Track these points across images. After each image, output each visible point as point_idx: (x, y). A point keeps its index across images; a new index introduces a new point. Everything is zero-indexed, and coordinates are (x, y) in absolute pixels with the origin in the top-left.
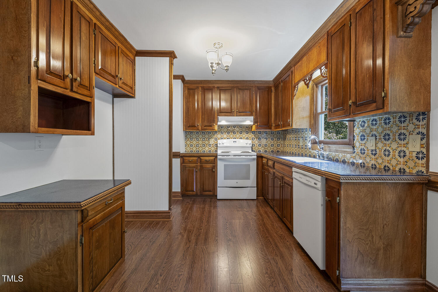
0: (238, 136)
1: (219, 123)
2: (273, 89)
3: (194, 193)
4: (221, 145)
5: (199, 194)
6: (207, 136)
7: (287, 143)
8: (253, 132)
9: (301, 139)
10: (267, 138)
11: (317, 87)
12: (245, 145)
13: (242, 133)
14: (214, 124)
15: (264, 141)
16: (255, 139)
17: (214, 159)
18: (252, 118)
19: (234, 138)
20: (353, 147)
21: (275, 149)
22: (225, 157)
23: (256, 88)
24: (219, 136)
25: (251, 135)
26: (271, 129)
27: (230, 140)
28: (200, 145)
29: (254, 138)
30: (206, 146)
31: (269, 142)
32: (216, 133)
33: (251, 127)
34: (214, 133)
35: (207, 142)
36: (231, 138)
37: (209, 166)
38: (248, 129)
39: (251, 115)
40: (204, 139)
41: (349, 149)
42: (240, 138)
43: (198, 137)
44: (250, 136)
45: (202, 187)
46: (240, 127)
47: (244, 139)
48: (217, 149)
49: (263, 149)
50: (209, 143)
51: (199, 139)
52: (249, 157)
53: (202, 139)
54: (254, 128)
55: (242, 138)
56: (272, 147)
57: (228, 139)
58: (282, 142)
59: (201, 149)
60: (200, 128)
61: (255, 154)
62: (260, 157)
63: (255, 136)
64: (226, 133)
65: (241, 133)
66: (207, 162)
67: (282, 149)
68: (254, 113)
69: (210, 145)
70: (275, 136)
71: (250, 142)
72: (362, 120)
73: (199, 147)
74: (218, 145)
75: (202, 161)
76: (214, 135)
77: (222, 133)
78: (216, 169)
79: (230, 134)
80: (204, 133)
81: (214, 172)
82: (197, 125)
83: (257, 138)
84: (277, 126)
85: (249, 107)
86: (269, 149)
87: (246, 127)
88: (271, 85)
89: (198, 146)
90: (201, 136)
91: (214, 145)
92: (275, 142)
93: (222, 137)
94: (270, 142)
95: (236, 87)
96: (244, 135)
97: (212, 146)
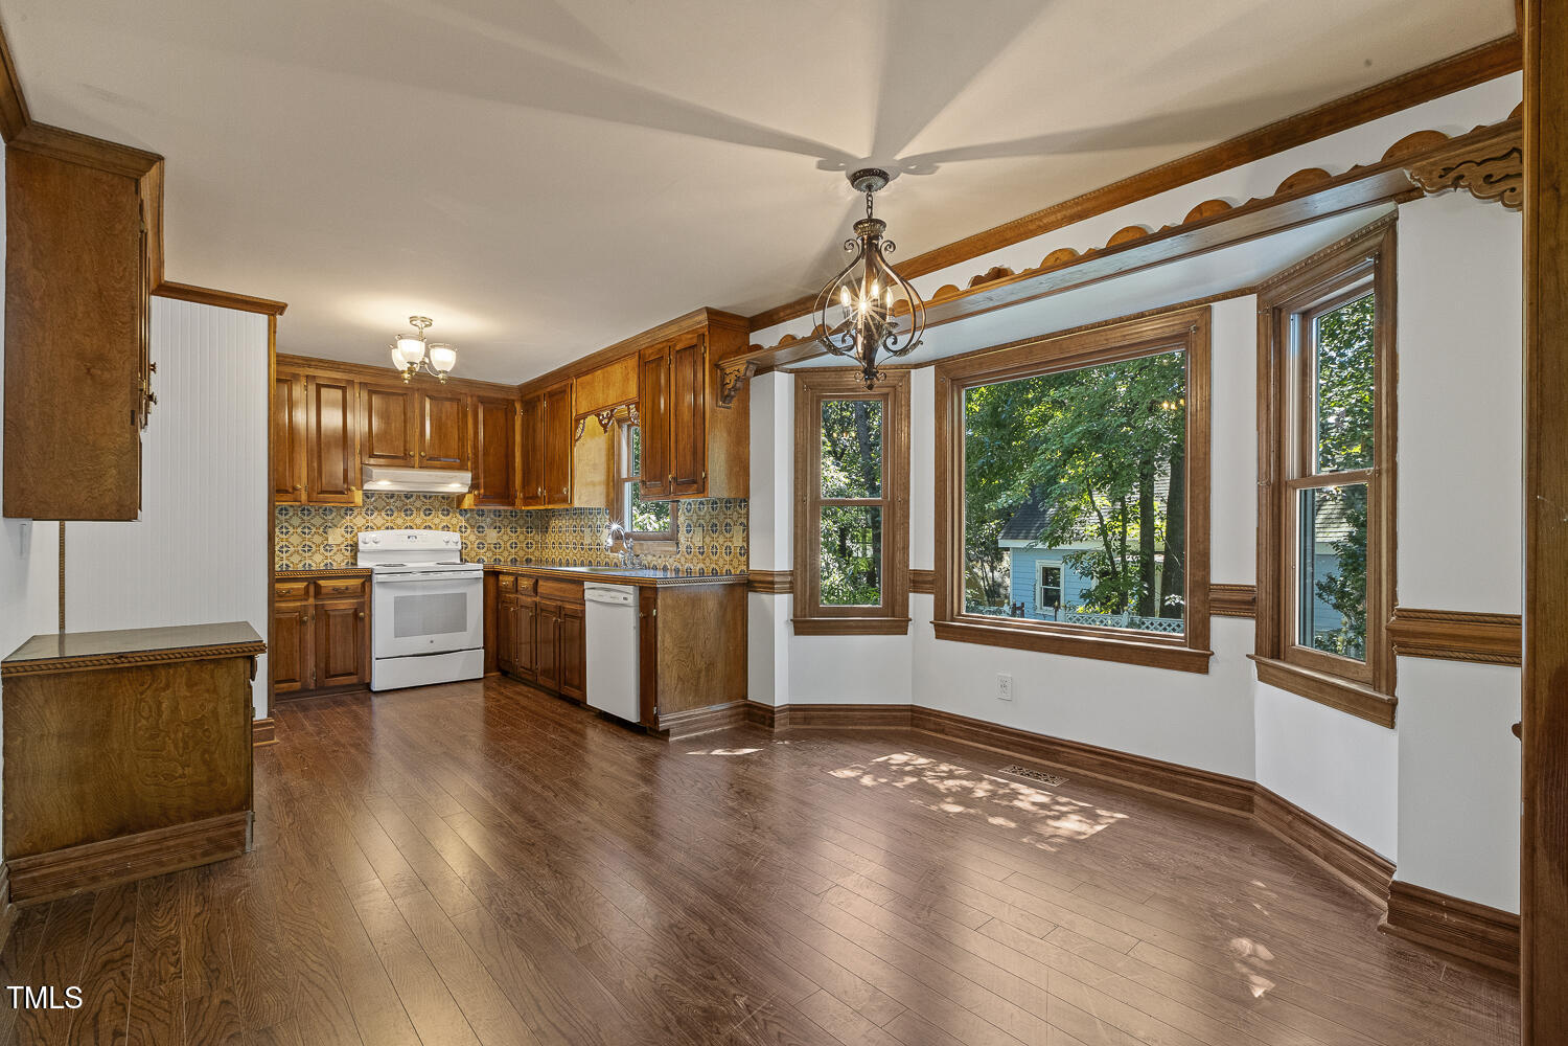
0: (418, 521)
1: (366, 487)
2: (518, 406)
3: (297, 686)
4: (371, 546)
5: (312, 686)
6: (317, 521)
7: (550, 538)
8: (463, 512)
9: (587, 530)
10: (499, 528)
11: (620, 427)
12: (443, 546)
13: (430, 514)
14: (354, 488)
15: (492, 535)
16: (469, 531)
17: (363, 584)
18: (468, 476)
19: (406, 528)
20: (677, 544)
21: (521, 553)
22: (398, 578)
23: (474, 398)
24: (360, 521)
25: (458, 520)
26: (513, 504)
27: (396, 531)
28: (292, 549)
29: (466, 528)
30: (314, 549)
31: (506, 538)
32: (349, 512)
33: (461, 498)
34: (343, 511)
35: (317, 539)
36: (399, 528)
37: (345, 605)
38: (452, 503)
39: (462, 468)
40: (307, 531)
41: (670, 547)
42: (425, 528)
43: (285, 524)
44: (454, 521)
45: (322, 665)
46: (425, 497)
47: (437, 529)
48: (355, 557)
49: (489, 554)
50: (326, 542)
51: (291, 530)
52: (463, 575)
53: (299, 530)
54: (468, 502)
55: (430, 528)
56: (513, 551)
57: (390, 531)
58: (538, 538)
59: (295, 559)
60: (304, 497)
61: (481, 566)
62: (492, 575)
63: (467, 521)
64: (383, 514)
65: (427, 512)
66: (339, 593)
67: (537, 554)
68: (469, 464)
69: (328, 547)
70: (521, 522)
71: (456, 537)
72: (688, 501)
73: (288, 554)
74: (361, 546)
75: (324, 591)
76: (343, 517)
77: (369, 513)
78: (367, 612)
79: (395, 514)
80: (308, 510)
81: (362, 619)
82: (294, 489)
83: (472, 527)
84: (531, 498)
85: (456, 447)
86: (506, 554)
87: (443, 498)
88: (512, 398)
89: (285, 549)
90: (296, 521)
91: (343, 547)
92: (522, 537)
93: (370, 524)
94: (508, 537)
95: (418, 390)
96: (438, 519)
97: (335, 549)
